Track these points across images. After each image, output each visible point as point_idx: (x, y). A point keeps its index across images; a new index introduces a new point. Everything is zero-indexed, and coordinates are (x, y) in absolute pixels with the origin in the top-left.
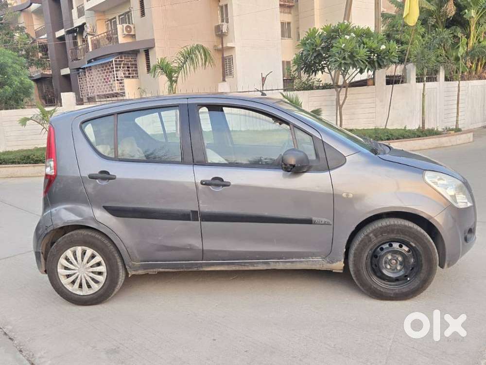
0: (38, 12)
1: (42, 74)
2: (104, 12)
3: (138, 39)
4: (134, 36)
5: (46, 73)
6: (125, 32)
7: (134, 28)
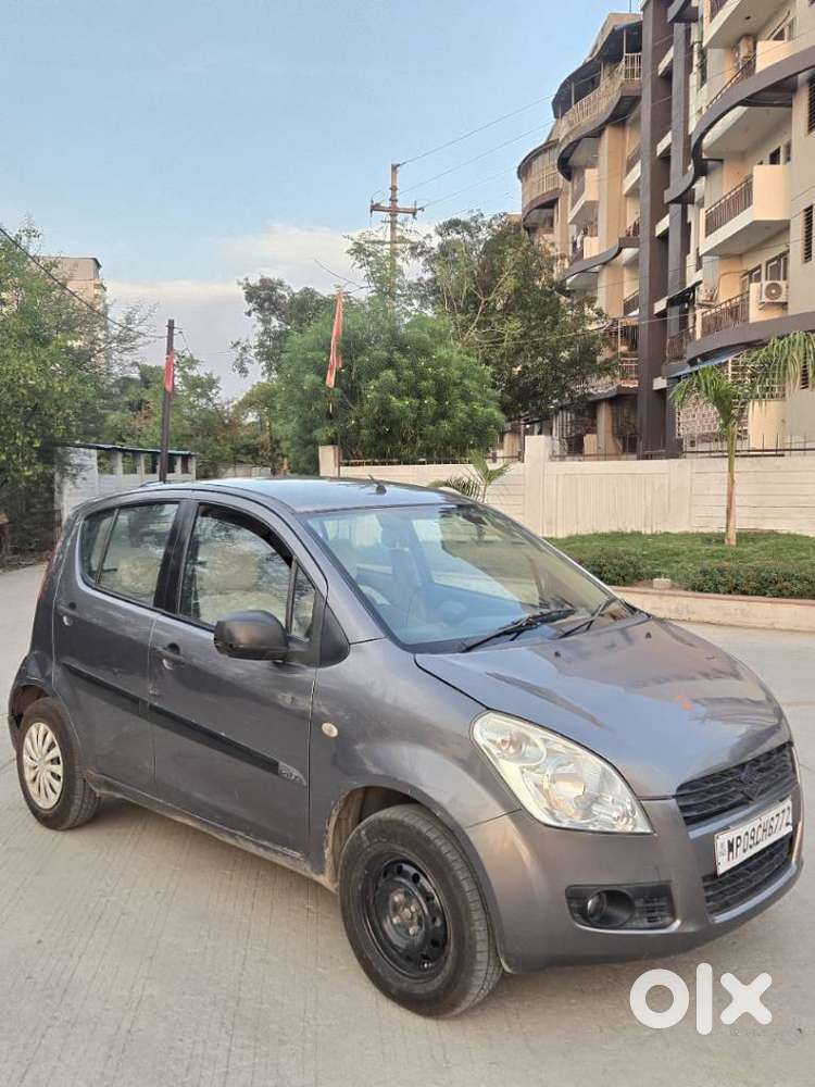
0: (633, 264)
1: (619, 387)
2: (740, 256)
3: (792, 311)
4: (784, 305)
5: (626, 385)
6: (765, 299)
7: (787, 287)
